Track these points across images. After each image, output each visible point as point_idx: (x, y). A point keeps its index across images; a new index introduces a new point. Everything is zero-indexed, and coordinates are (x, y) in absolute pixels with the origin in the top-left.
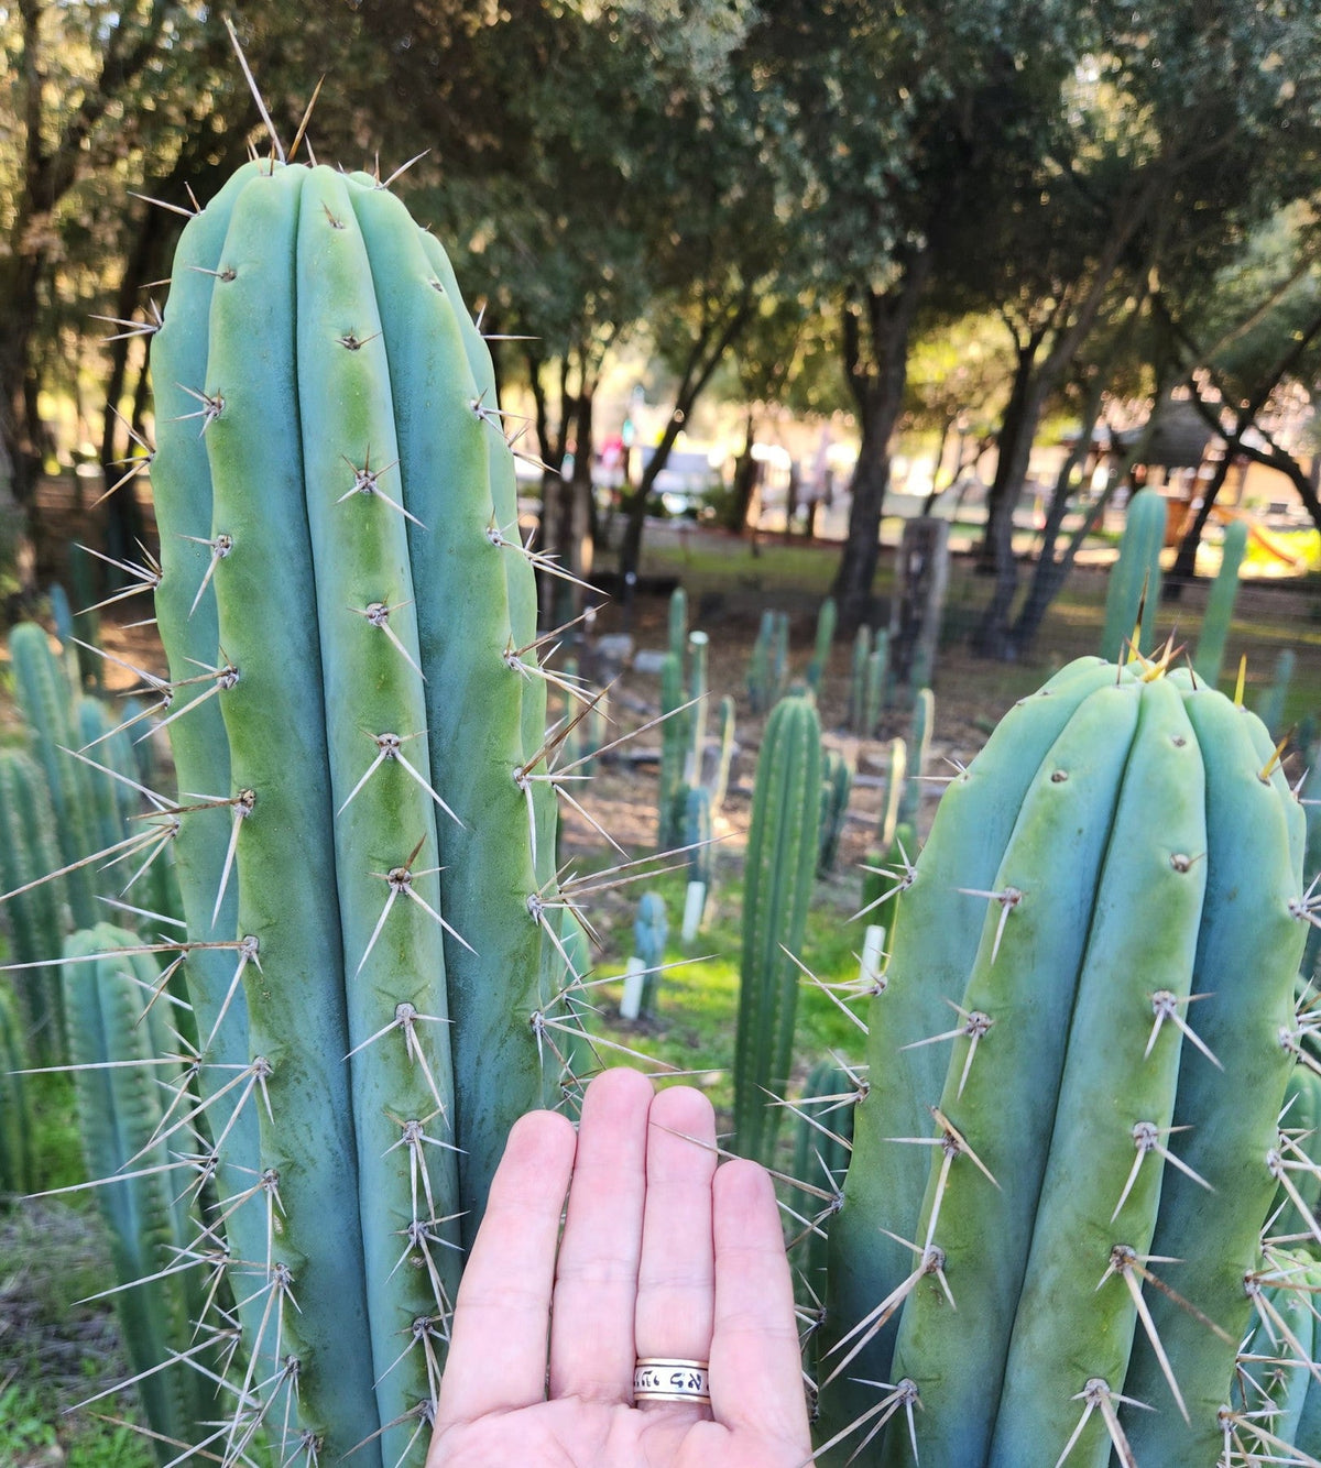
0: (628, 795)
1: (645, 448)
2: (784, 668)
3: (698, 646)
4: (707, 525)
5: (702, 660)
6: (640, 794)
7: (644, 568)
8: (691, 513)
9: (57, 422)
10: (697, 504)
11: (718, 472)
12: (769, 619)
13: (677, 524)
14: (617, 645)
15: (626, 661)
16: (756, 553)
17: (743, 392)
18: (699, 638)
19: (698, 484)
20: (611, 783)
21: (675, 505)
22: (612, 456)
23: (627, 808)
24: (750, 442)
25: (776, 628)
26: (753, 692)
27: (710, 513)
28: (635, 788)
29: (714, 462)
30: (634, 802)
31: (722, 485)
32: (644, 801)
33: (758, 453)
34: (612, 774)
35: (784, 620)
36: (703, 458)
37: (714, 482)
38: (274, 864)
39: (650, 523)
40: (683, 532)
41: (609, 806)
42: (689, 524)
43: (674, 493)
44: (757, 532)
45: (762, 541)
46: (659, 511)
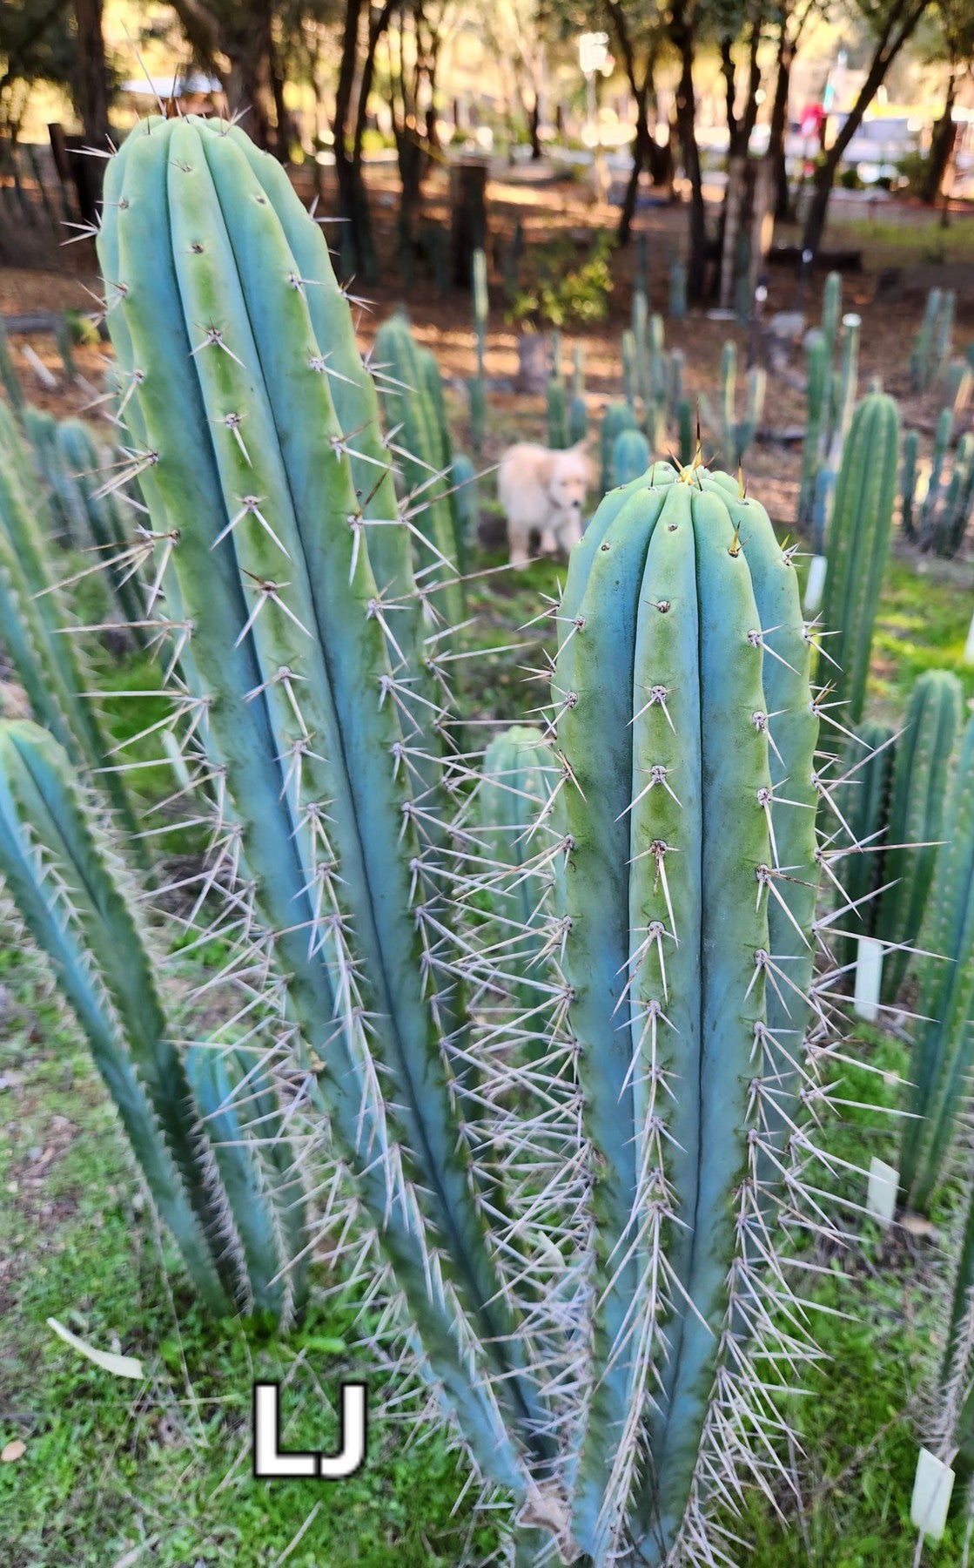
0: (779, 471)
1: (841, 114)
2: (947, 347)
3: (851, 328)
4: (900, 194)
5: (854, 343)
6: (789, 472)
7: (828, 243)
8: (884, 183)
9: (300, 111)
10: (890, 172)
11: (916, 137)
12: (935, 296)
13: (869, 194)
14: (788, 324)
15: (796, 340)
16: (945, 223)
17: (947, 50)
18: (852, 320)
19: (893, 151)
20: (764, 460)
21: (868, 174)
22: (810, 125)
23: (775, 485)
24: (950, 104)
25: (942, 305)
26: (915, 371)
27: (904, 182)
28: (785, 466)
29: (913, 127)
30: (784, 479)
31: (917, 153)
32: (793, 479)
33: (957, 115)
34: (767, 451)
35: (951, 297)
36: (902, 123)
37: (910, 148)
38: (198, 576)
39: (839, 194)
40: (873, 203)
41: (758, 483)
42: (881, 194)
43: (870, 162)
44: (948, 199)
45: (954, 207)
46: (851, 181)
